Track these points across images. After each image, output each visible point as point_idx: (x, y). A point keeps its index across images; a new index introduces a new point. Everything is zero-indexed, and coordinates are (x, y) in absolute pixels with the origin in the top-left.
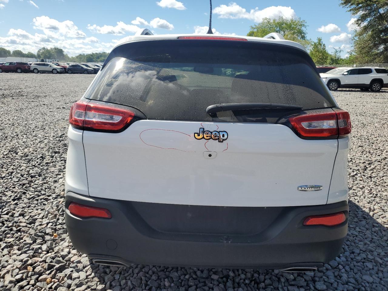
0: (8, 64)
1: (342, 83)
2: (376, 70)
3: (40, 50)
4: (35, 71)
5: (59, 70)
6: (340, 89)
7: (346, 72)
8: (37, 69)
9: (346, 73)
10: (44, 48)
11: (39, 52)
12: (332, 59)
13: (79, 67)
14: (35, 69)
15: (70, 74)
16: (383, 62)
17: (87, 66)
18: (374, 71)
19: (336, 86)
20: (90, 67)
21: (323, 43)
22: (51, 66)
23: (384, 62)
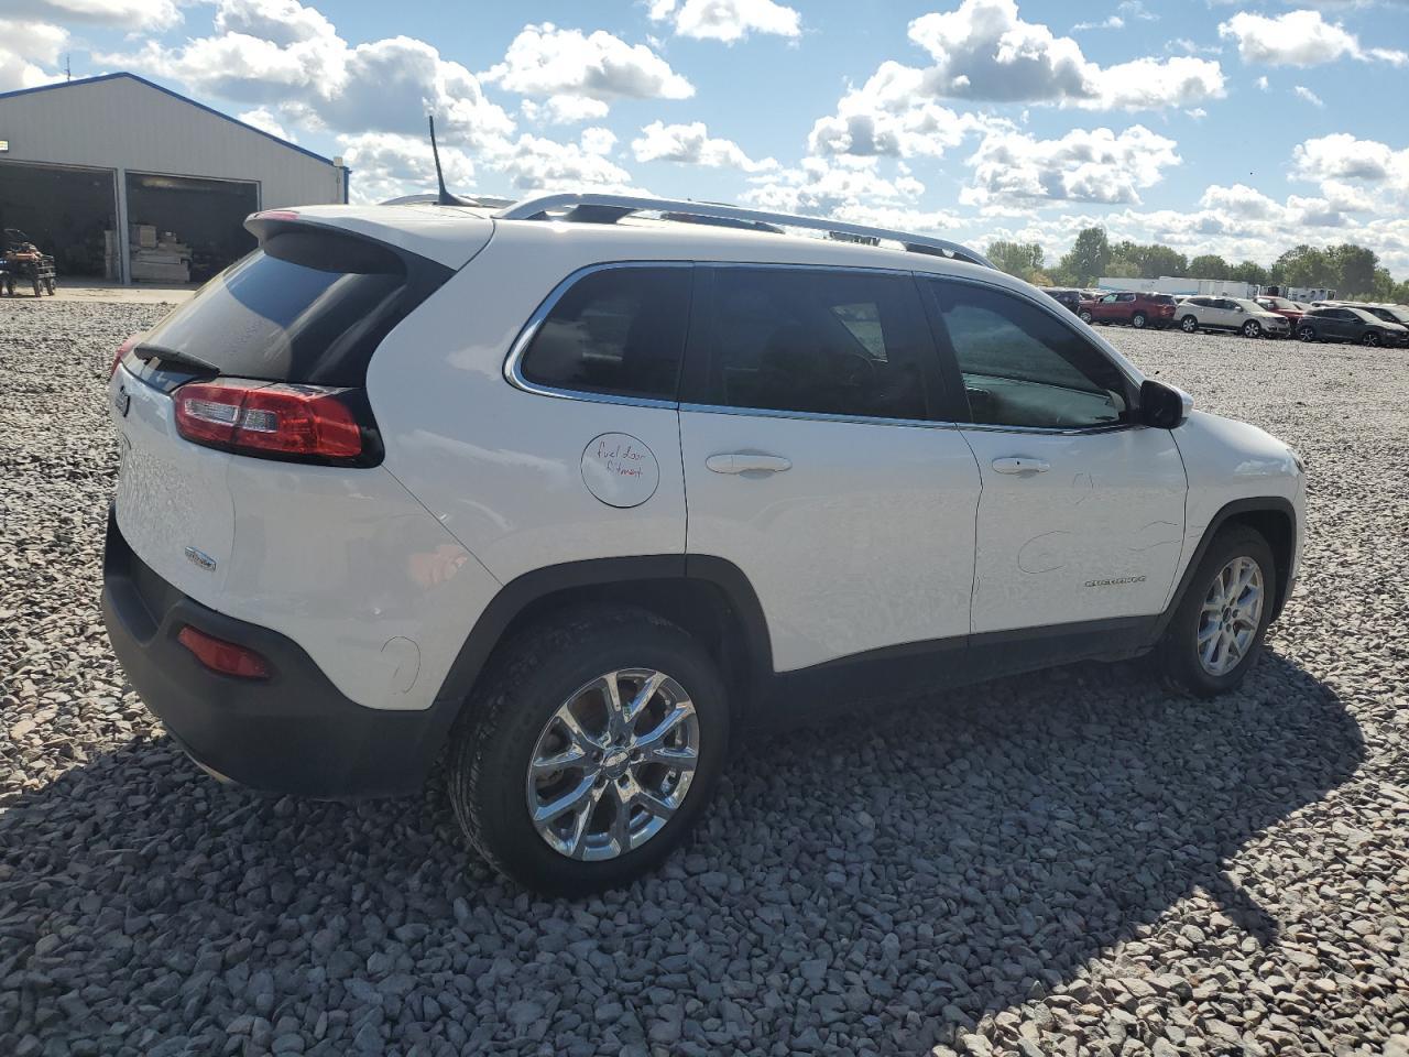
0: (1112, 299)
3: (1289, 254)
4: (1188, 324)
5: (1266, 326)
8: (1194, 319)
10: (1303, 248)
11: (1282, 260)
13: (1345, 320)
14: (1187, 317)
15: (1307, 341)
17: (1386, 315)
20: (1397, 321)
22: (1242, 310)
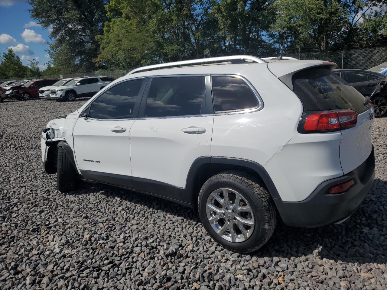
1: (78, 93)
2: (101, 78)
6: (78, 99)
7: (79, 82)
9: (79, 84)
12: (31, 71)
16: (85, 71)
18: (100, 80)
19: (73, 97)
21: (16, 55)
23: (87, 72)
